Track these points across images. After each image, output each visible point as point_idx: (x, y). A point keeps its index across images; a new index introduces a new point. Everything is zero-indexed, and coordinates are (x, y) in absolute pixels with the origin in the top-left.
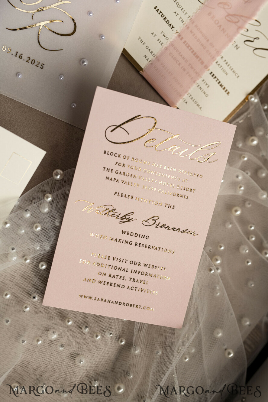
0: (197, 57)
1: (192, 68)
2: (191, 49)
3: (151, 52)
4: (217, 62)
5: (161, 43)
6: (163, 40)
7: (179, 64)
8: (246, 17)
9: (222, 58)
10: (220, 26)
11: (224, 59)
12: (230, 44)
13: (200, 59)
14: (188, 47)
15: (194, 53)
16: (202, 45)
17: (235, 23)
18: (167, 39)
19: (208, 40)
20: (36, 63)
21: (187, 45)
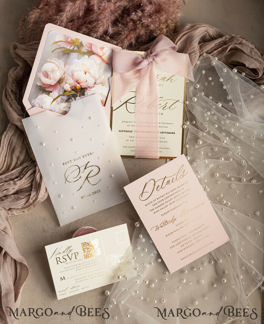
0: (150, 132)
1: (152, 138)
2: (145, 131)
3: (132, 147)
4: (159, 127)
5: (132, 141)
6: (132, 139)
7: (146, 141)
8: (155, 100)
9: (160, 123)
10: (149, 113)
11: (161, 123)
12: (158, 115)
13: (152, 132)
14: (144, 132)
15: (148, 132)
16: (148, 126)
17: (153, 106)
18: (133, 137)
19: (149, 123)
20: (97, 192)
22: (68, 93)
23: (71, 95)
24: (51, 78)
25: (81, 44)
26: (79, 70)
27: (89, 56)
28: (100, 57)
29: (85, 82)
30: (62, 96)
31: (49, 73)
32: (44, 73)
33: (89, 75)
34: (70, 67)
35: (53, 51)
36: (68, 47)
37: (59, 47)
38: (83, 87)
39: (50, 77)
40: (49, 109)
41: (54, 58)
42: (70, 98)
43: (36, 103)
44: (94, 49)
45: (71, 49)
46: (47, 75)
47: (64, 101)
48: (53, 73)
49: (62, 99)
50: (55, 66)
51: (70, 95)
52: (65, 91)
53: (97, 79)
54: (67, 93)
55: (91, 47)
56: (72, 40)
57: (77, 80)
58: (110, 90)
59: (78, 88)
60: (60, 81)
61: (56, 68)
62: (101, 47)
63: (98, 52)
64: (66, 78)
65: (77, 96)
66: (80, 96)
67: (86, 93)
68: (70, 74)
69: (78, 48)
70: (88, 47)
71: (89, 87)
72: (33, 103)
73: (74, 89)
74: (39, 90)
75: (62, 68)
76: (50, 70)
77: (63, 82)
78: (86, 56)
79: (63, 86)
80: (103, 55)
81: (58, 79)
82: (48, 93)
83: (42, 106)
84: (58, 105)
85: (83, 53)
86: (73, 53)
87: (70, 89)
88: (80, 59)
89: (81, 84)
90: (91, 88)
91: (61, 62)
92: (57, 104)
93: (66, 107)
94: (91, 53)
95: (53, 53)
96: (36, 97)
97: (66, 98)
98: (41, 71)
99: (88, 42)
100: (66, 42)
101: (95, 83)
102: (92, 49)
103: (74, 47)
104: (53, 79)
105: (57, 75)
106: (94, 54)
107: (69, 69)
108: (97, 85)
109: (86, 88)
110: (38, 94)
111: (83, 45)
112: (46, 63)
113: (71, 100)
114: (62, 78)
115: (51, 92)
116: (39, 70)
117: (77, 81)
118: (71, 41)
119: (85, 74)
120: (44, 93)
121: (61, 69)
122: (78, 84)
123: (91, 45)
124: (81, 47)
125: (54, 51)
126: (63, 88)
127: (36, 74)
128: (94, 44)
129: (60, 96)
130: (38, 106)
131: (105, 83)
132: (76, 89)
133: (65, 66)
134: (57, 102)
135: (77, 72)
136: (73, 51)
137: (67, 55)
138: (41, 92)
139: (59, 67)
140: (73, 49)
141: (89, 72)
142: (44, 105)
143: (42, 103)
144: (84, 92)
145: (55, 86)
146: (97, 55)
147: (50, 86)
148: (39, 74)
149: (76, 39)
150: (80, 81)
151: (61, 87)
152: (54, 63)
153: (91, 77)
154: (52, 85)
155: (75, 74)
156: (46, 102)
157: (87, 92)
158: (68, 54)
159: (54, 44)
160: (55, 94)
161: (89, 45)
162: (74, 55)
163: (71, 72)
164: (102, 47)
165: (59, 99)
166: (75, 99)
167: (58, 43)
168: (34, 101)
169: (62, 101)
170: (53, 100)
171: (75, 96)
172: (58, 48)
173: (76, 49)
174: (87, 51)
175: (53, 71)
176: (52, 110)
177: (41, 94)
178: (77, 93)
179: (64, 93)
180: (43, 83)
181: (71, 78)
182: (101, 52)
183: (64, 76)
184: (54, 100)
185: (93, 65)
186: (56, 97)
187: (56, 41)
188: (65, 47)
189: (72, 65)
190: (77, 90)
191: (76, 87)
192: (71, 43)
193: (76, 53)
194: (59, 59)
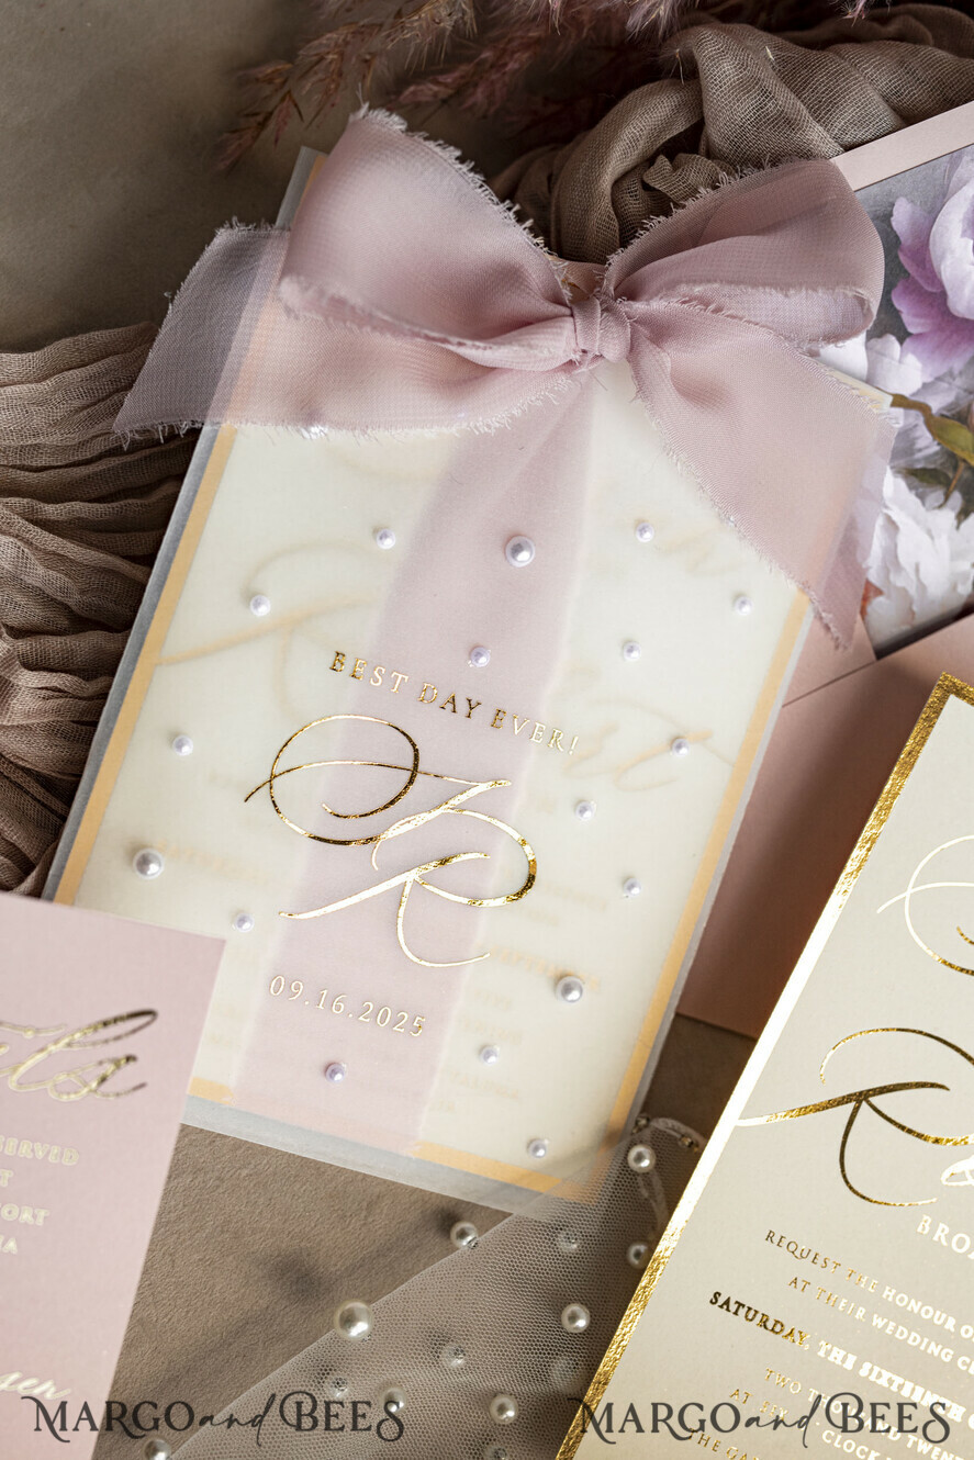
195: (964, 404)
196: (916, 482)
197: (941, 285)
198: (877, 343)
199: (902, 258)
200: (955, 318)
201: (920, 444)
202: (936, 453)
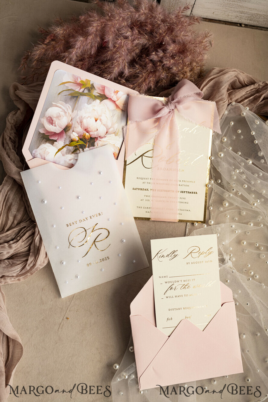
0: (169, 191)
1: (171, 198)
2: (163, 190)
3: (148, 208)
4: (180, 185)
5: (148, 200)
6: (148, 198)
7: (164, 201)
8: (176, 155)
9: (180, 181)
10: (168, 169)
11: (181, 181)
12: (179, 172)
13: (171, 191)
15: (166, 191)
16: (167, 184)
17: (173, 161)
18: (149, 196)
19: (167, 180)
20: (105, 259)
21: (160, 190)
22: (76, 143)
23: (79, 146)
24: (56, 125)
25: (93, 87)
26: (89, 117)
27: (101, 101)
28: (114, 102)
29: (95, 131)
30: (68, 146)
31: (54, 119)
32: (48, 119)
33: (101, 123)
34: (78, 112)
35: (59, 94)
36: (77, 89)
37: (67, 89)
38: (93, 136)
39: (55, 123)
40: (52, 161)
41: (60, 102)
42: (78, 149)
43: (37, 153)
44: (107, 93)
45: (80, 91)
46: (51, 121)
47: (71, 153)
48: (59, 119)
49: (68, 150)
50: (61, 111)
51: (77, 146)
52: (72, 141)
53: (109, 127)
54: (74, 143)
55: (104, 91)
56: (82, 81)
57: (86, 128)
58: (123, 141)
59: (87, 137)
60: (66, 129)
61: (62, 113)
62: (115, 91)
63: (112, 96)
64: (73, 125)
65: (85, 147)
66: (89, 147)
67: (96, 143)
68: (79, 121)
69: (89, 91)
70: (100, 90)
71: (100, 137)
72: (34, 154)
73: (82, 138)
74: (42, 138)
75: (69, 113)
76: (55, 116)
77: (70, 130)
78: (98, 101)
79: (69, 135)
80: (118, 100)
81: (64, 127)
82: (52, 142)
83: (45, 158)
84: (63, 157)
85: (94, 97)
86: (82, 96)
87: (77, 139)
88: (90, 104)
89: (91, 133)
90: (102, 138)
91: (68, 107)
92: (62, 155)
93: (72, 159)
94: (103, 97)
95: (60, 95)
96: (38, 147)
97: (73, 149)
98: (44, 116)
99: (100, 84)
100: (75, 83)
101: (107, 133)
102: (104, 93)
103: (84, 89)
104: (58, 125)
105: (63, 122)
106: (107, 98)
107: (77, 115)
108: (109, 134)
109: (97, 138)
110: (41, 143)
111: (94, 87)
112: (51, 107)
113: (78, 151)
114: (69, 125)
115: (56, 141)
116: (43, 115)
117: (86, 130)
118: (80, 82)
119: (96, 121)
120: (48, 142)
121: (68, 115)
122: (88, 132)
123: (103, 89)
124: (92, 89)
125: (61, 94)
126: (70, 137)
127: (39, 120)
128: (107, 87)
129: (66, 146)
130: (40, 157)
131: (118, 133)
132: (85, 138)
133: (73, 111)
134: (62, 154)
135: (87, 119)
136: (82, 94)
137: (75, 98)
138: (44, 140)
139: (65, 113)
140: (83, 91)
141: (100, 120)
142: (47, 156)
143: (44, 153)
144: (94, 142)
145: (60, 134)
146: (111, 99)
147: (55, 134)
148: (42, 120)
149: (87, 80)
150: (89, 130)
151: (68, 135)
152: (60, 107)
153: (102, 125)
154: (57, 133)
155: (85, 121)
156: (49, 153)
157: (98, 143)
158: (77, 97)
159: (60, 84)
160: (60, 143)
161: (101, 88)
162: (84, 99)
163: (79, 118)
164: (117, 91)
165: (65, 149)
166: (83, 150)
167: (66, 85)
168: (36, 152)
169: (68, 152)
170: (57, 151)
171: (83, 147)
172: (65, 89)
173: (86, 91)
174: (98, 95)
175: (58, 117)
176: (56, 162)
177: (44, 144)
178: (86, 143)
179: (71, 142)
180: (47, 131)
181: (79, 126)
182: (115, 97)
183: (71, 123)
184: (59, 150)
185: (106, 111)
186: (61, 147)
187: (63, 82)
188: (74, 89)
189: (81, 110)
190: (86, 140)
191: (84, 136)
192: (80, 85)
193: (86, 97)
194: (66, 103)
195: (70, 140)
196: (74, 153)
197: (53, 132)
198: (54, 145)
199: (46, 134)
200: (58, 133)
201: (70, 149)
202: (73, 148)
